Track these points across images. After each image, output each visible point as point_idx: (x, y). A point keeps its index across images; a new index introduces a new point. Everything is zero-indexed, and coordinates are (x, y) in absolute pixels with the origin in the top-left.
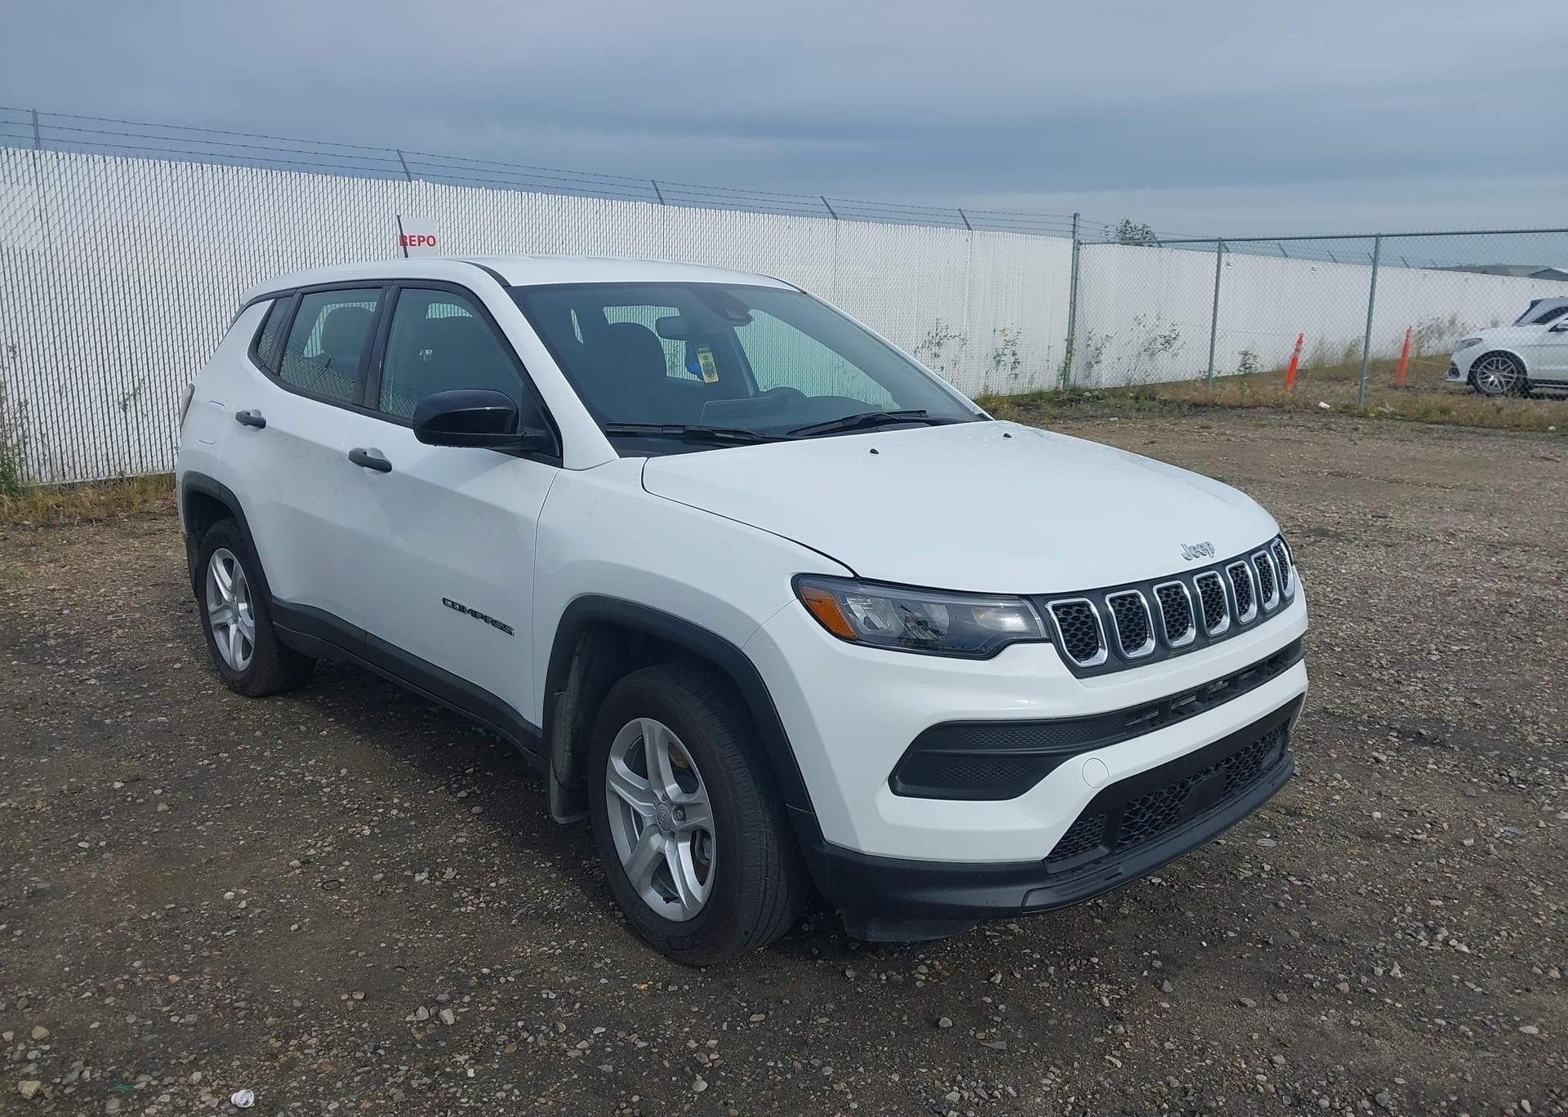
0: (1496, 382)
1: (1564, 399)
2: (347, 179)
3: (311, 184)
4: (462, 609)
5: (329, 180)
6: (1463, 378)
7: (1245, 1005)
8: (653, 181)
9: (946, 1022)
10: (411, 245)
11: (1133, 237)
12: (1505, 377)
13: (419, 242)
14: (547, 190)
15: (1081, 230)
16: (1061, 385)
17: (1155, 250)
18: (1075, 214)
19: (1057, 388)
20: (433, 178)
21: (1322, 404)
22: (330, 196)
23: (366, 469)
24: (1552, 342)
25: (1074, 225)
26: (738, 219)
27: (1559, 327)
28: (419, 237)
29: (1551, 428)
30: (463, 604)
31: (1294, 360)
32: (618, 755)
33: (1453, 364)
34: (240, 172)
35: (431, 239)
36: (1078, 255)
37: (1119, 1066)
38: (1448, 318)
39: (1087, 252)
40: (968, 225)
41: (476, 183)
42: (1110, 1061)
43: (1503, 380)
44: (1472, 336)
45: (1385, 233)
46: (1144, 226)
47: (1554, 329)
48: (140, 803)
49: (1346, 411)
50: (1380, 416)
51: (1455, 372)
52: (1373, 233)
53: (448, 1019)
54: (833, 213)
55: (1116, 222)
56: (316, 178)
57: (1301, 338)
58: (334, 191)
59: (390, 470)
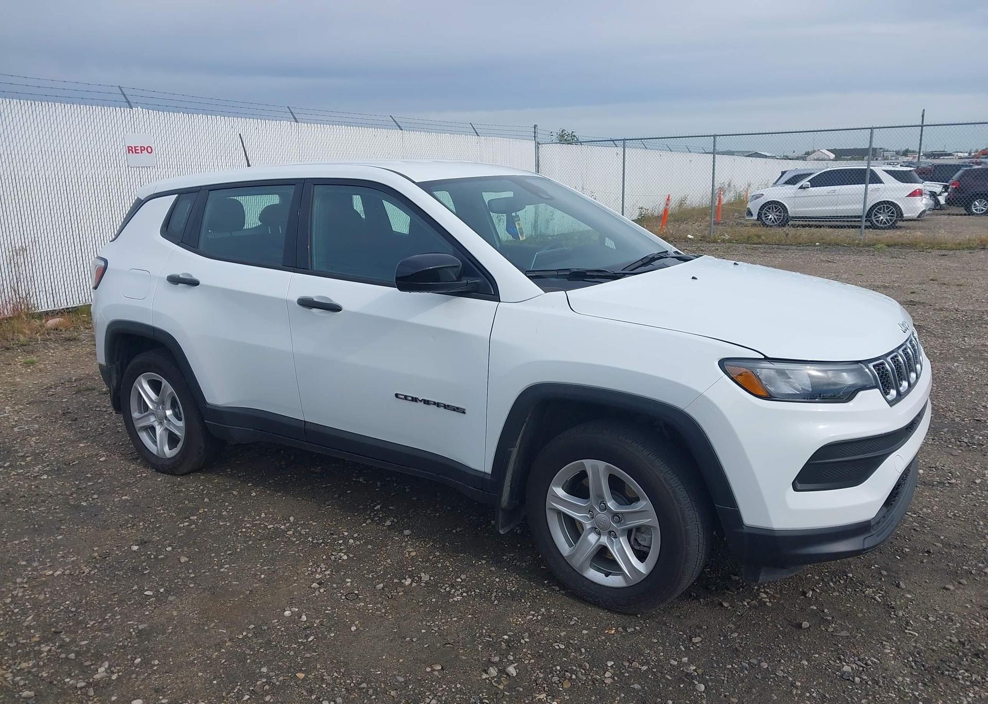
0: (773, 219)
1: (821, 227)
2: (88, 106)
3: (63, 111)
4: (415, 400)
5: (75, 108)
6: (755, 217)
7: (949, 589)
8: (288, 107)
9: (806, 624)
10: (136, 153)
11: (566, 139)
12: (777, 215)
13: (141, 150)
14: (223, 114)
15: (539, 136)
16: (534, 234)
17: (579, 147)
18: (535, 126)
19: (531, 235)
20: (147, 106)
21: (690, 236)
22: (77, 119)
23: (314, 310)
24: (802, 195)
25: (535, 132)
26: (344, 131)
27: (803, 186)
28: (141, 147)
29: (817, 244)
30: (415, 396)
31: (666, 211)
32: (557, 485)
33: (748, 209)
34: (12, 102)
35: (149, 148)
36: (538, 152)
37: (917, 635)
38: (727, 183)
39: (543, 149)
40: (477, 133)
41: (176, 109)
42: (910, 633)
43: (776, 217)
44: (758, 192)
45: (719, 134)
46: (573, 132)
47: (801, 188)
48: (161, 559)
49: (703, 239)
50: (723, 241)
51: (750, 213)
52: (712, 134)
53: (513, 672)
54: (399, 126)
55: (557, 131)
56: (66, 106)
57: (669, 197)
58: (79, 115)
59: (341, 310)
